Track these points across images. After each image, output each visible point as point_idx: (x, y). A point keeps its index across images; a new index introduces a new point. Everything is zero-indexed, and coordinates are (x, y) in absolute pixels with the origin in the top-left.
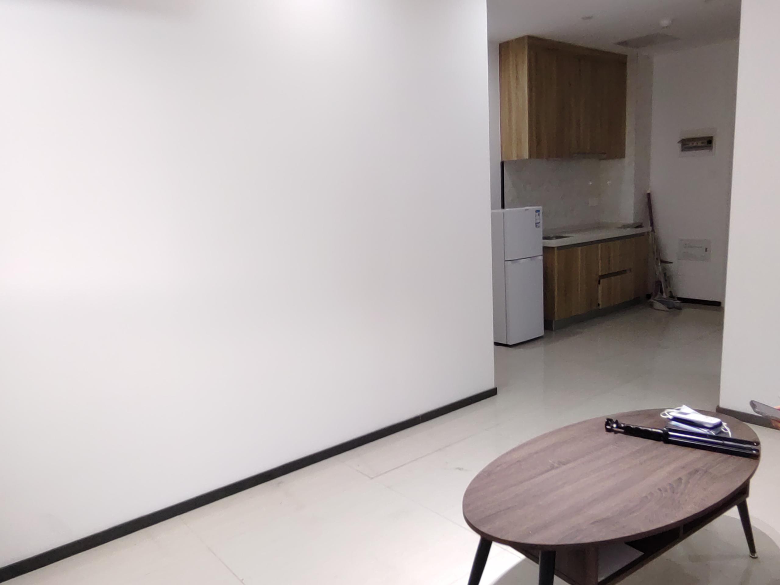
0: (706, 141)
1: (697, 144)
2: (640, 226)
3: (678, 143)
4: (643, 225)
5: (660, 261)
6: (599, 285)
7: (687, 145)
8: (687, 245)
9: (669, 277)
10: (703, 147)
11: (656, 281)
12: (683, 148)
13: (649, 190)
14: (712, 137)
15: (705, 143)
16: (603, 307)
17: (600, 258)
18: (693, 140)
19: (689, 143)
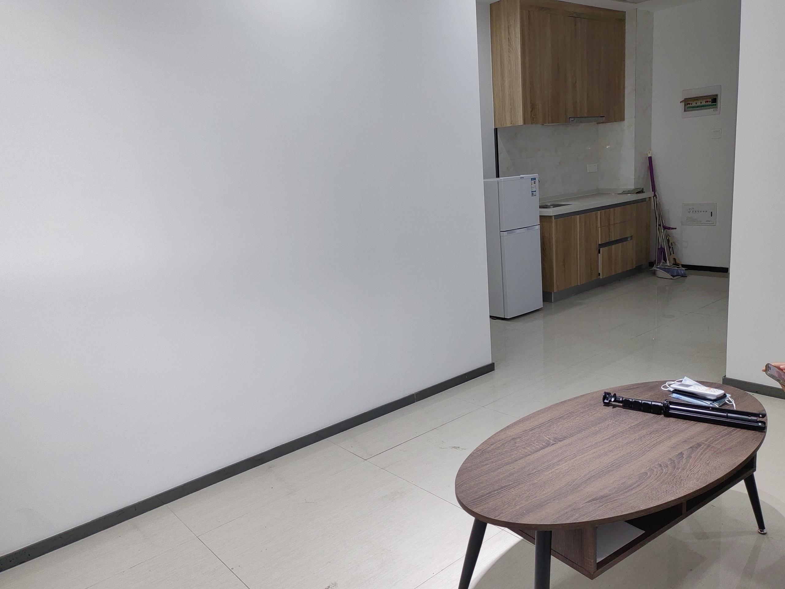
0: (710, 100)
1: (701, 103)
2: (641, 192)
3: (681, 102)
5: (663, 227)
6: (599, 254)
7: (690, 104)
8: (691, 209)
9: (672, 243)
10: (707, 106)
11: (659, 248)
12: (686, 108)
13: (650, 153)
14: (717, 95)
15: (710, 102)
16: (604, 277)
17: (599, 226)
18: (696, 99)
19: (692, 102)
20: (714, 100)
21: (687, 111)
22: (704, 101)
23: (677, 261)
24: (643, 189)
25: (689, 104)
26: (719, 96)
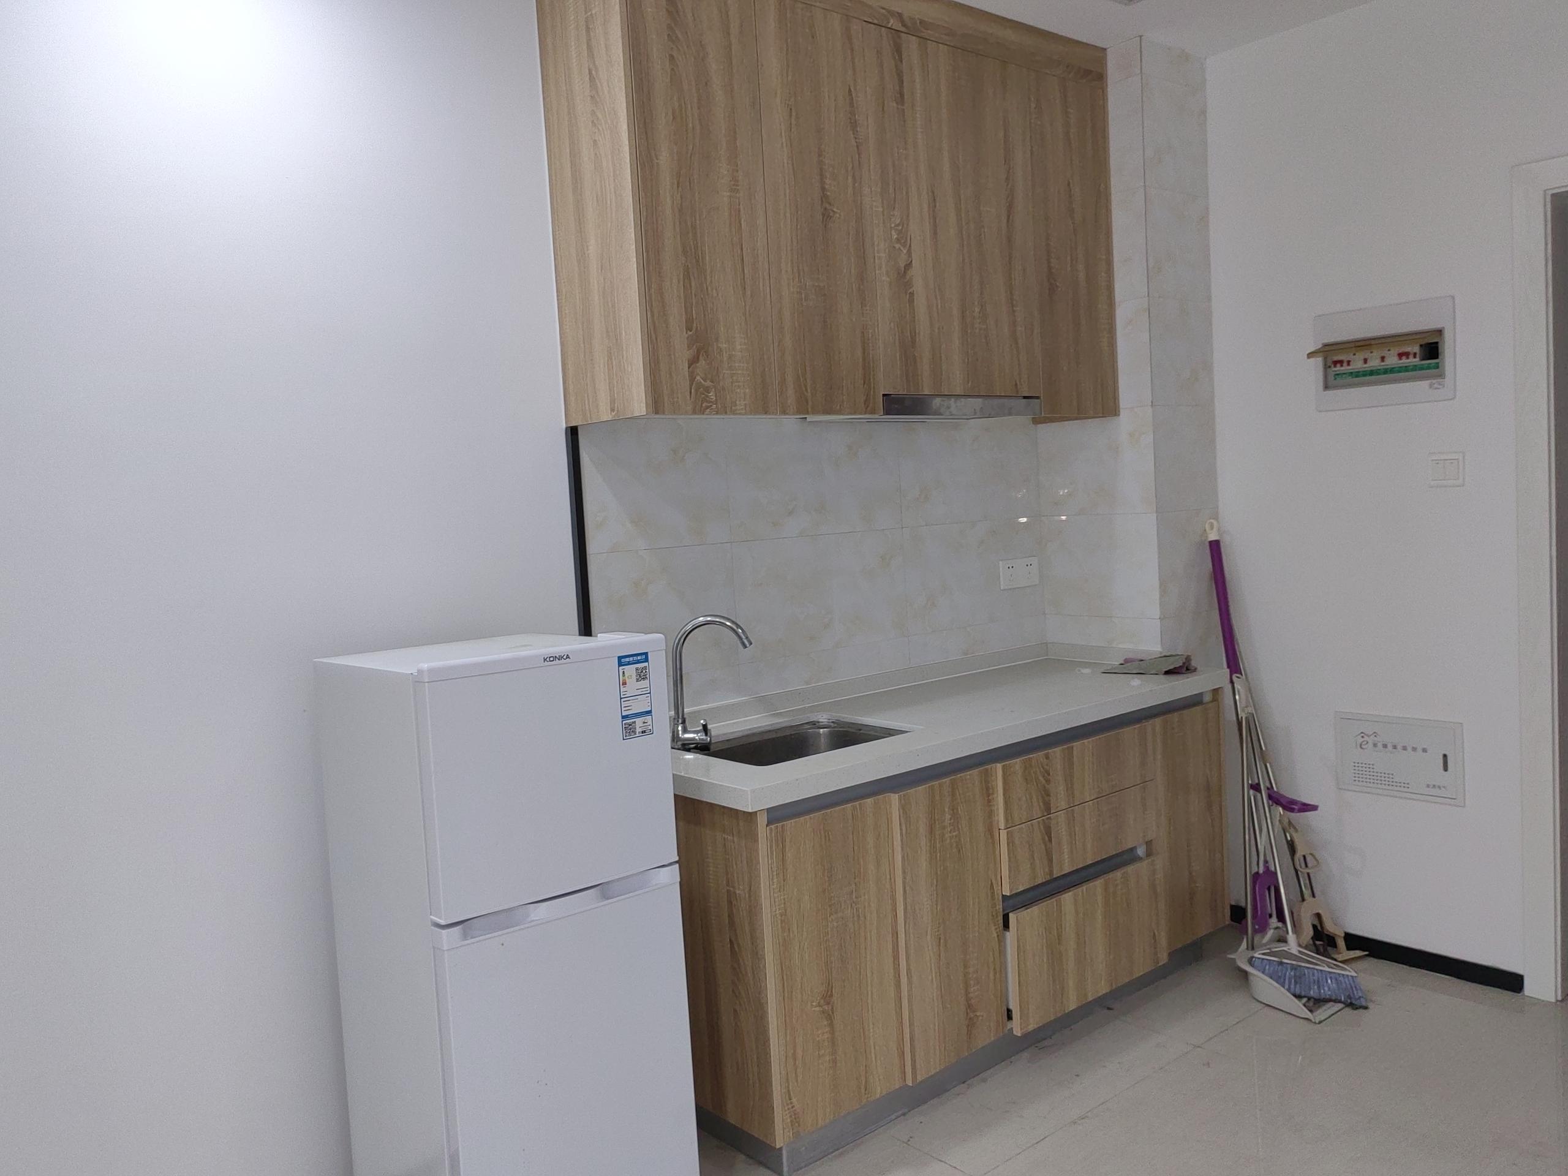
0: (1416, 349)
1: (1383, 359)
2: (1182, 669)
3: (1310, 355)
4: (1193, 663)
5: (1270, 797)
6: (1008, 933)
7: (1345, 364)
8: (1368, 736)
9: (1307, 856)
10: (1406, 369)
11: (1257, 873)
12: (1331, 378)
13: (1215, 529)
14: (1440, 332)
15: (1415, 357)
16: (1031, 1028)
17: (1002, 825)
18: (1363, 345)
19: (1350, 357)
20: (1432, 350)
21: (1336, 387)
22: (1395, 351)
23: (1330, 927)
24: (1188, 659)
25: (1341, 362)
26: (1448, 335)
